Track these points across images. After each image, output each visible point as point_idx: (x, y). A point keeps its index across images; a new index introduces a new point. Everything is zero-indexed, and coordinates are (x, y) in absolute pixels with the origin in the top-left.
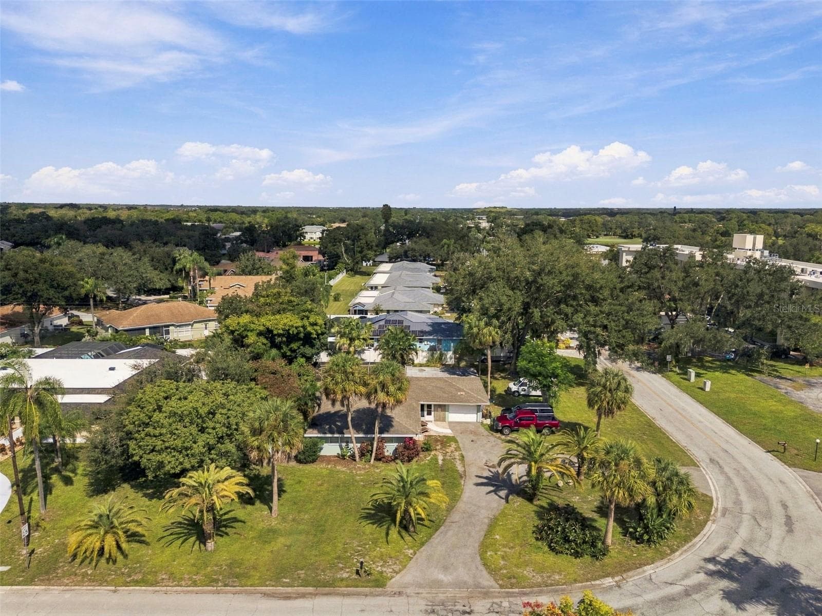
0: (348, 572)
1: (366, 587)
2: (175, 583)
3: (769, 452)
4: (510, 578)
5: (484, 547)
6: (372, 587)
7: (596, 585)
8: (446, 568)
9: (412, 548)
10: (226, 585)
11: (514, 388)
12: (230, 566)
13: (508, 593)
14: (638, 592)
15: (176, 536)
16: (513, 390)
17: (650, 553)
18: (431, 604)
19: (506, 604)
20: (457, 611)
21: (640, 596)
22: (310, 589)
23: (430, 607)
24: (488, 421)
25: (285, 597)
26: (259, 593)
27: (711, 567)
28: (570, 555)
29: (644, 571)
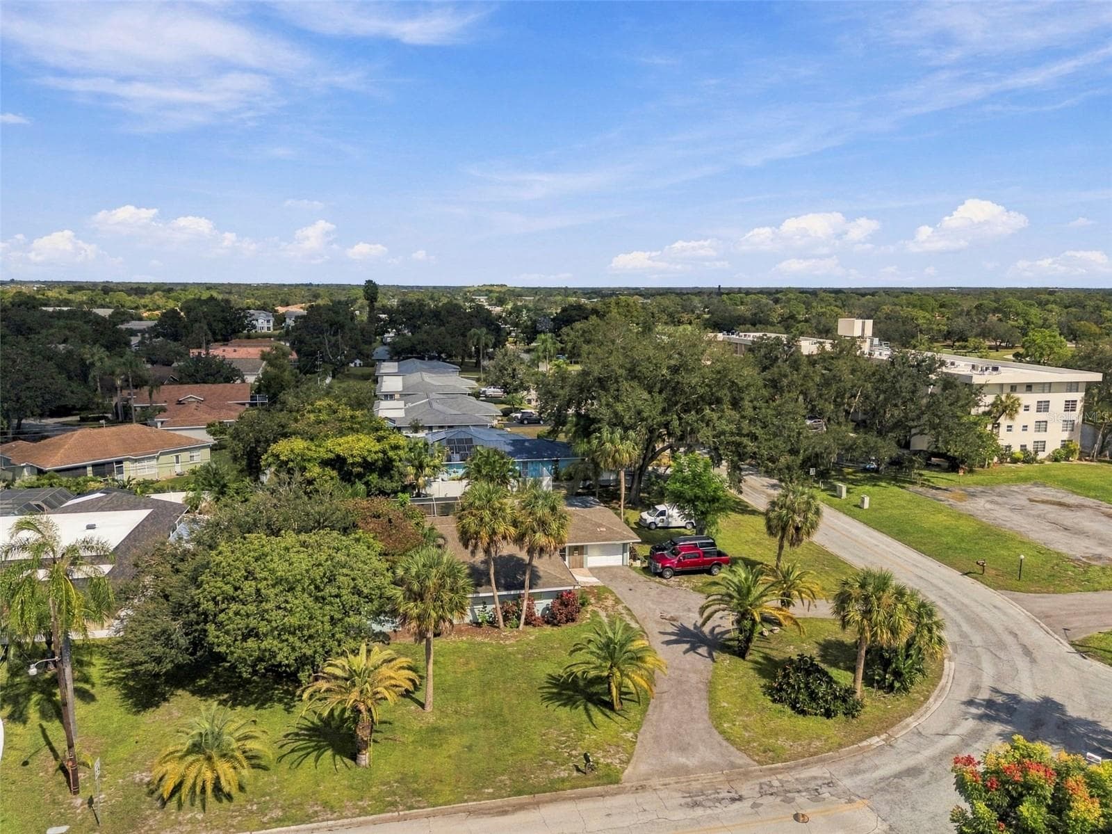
0: (565, 770)
1: (598, 785)
2: (335, 815)
3: (966, 574)
4: (765, 752)
5: (717, 718)
6: (604, 784)
7: (864, 747)
8: (684, 749)
9: (629, 731)
10: (411, 808)
11: (650, 519)
12: (402, 780)
13: (771, 769)
14: (913, 749)
15: (302, 753)
16: (648, 521)
17: (902, 702)
18: (688, 795)
19: (776, 783)
20: (723, 799)
21: (918, 752)
22: (525, 798)
23: (689, 799)
24: (638, 564)
25: (499, 812)
26: (461, 811)
27: (973, 710)
28: (821, 716)
29: (908, 725)
